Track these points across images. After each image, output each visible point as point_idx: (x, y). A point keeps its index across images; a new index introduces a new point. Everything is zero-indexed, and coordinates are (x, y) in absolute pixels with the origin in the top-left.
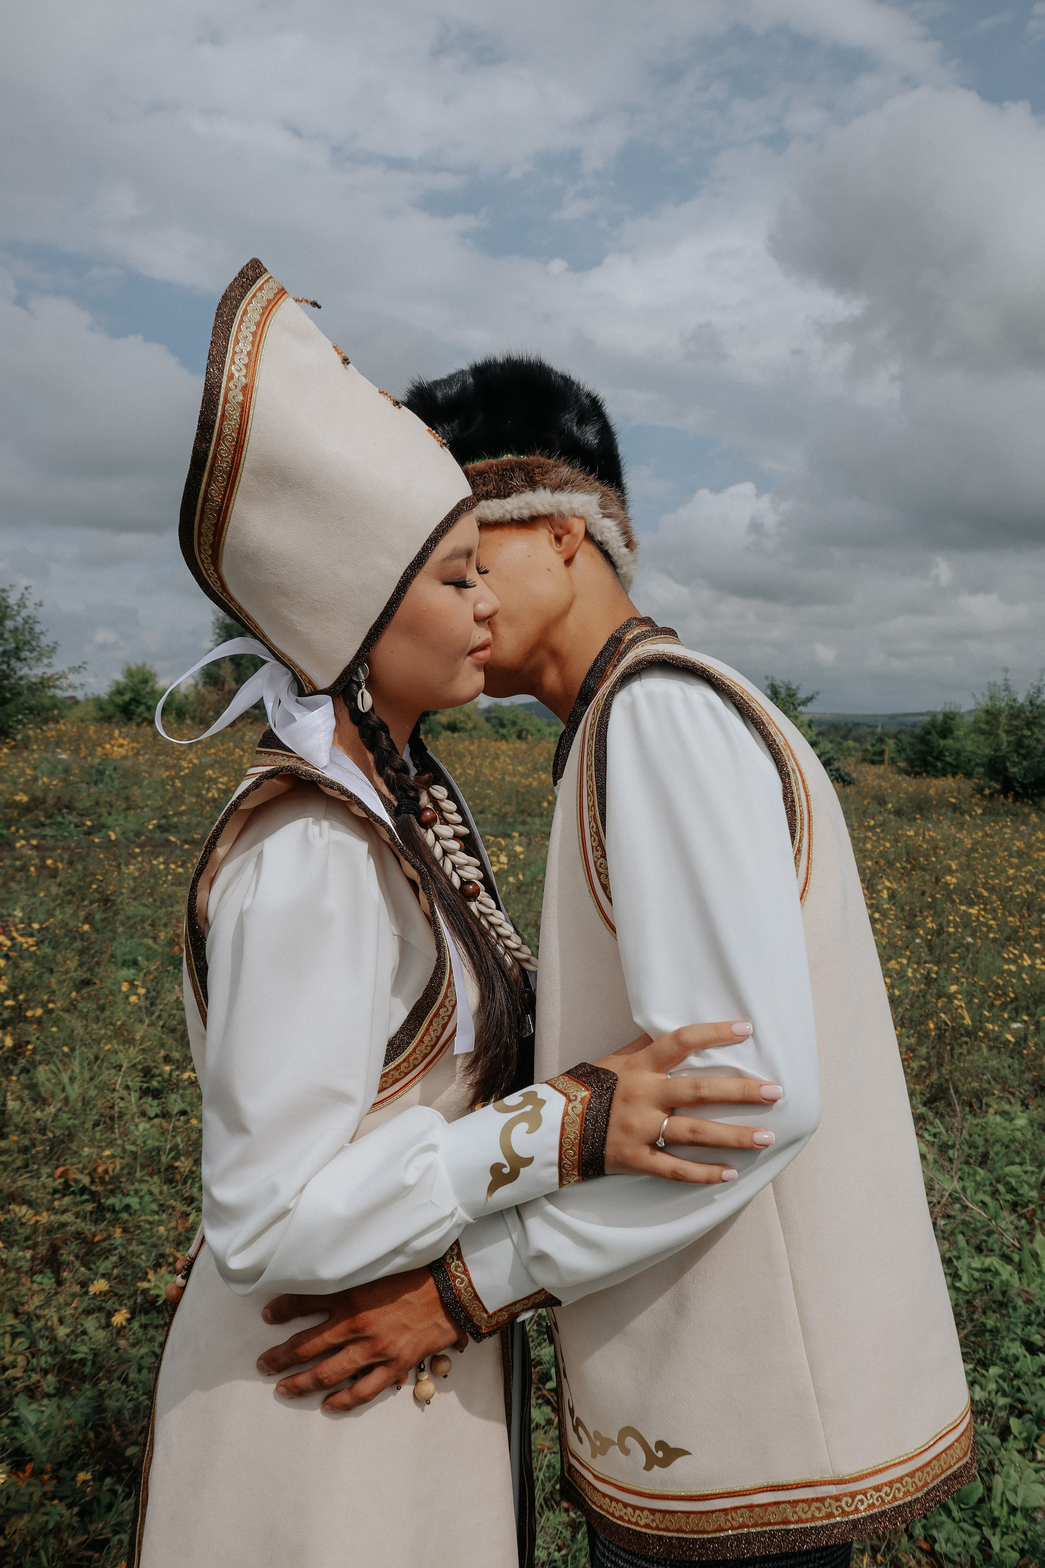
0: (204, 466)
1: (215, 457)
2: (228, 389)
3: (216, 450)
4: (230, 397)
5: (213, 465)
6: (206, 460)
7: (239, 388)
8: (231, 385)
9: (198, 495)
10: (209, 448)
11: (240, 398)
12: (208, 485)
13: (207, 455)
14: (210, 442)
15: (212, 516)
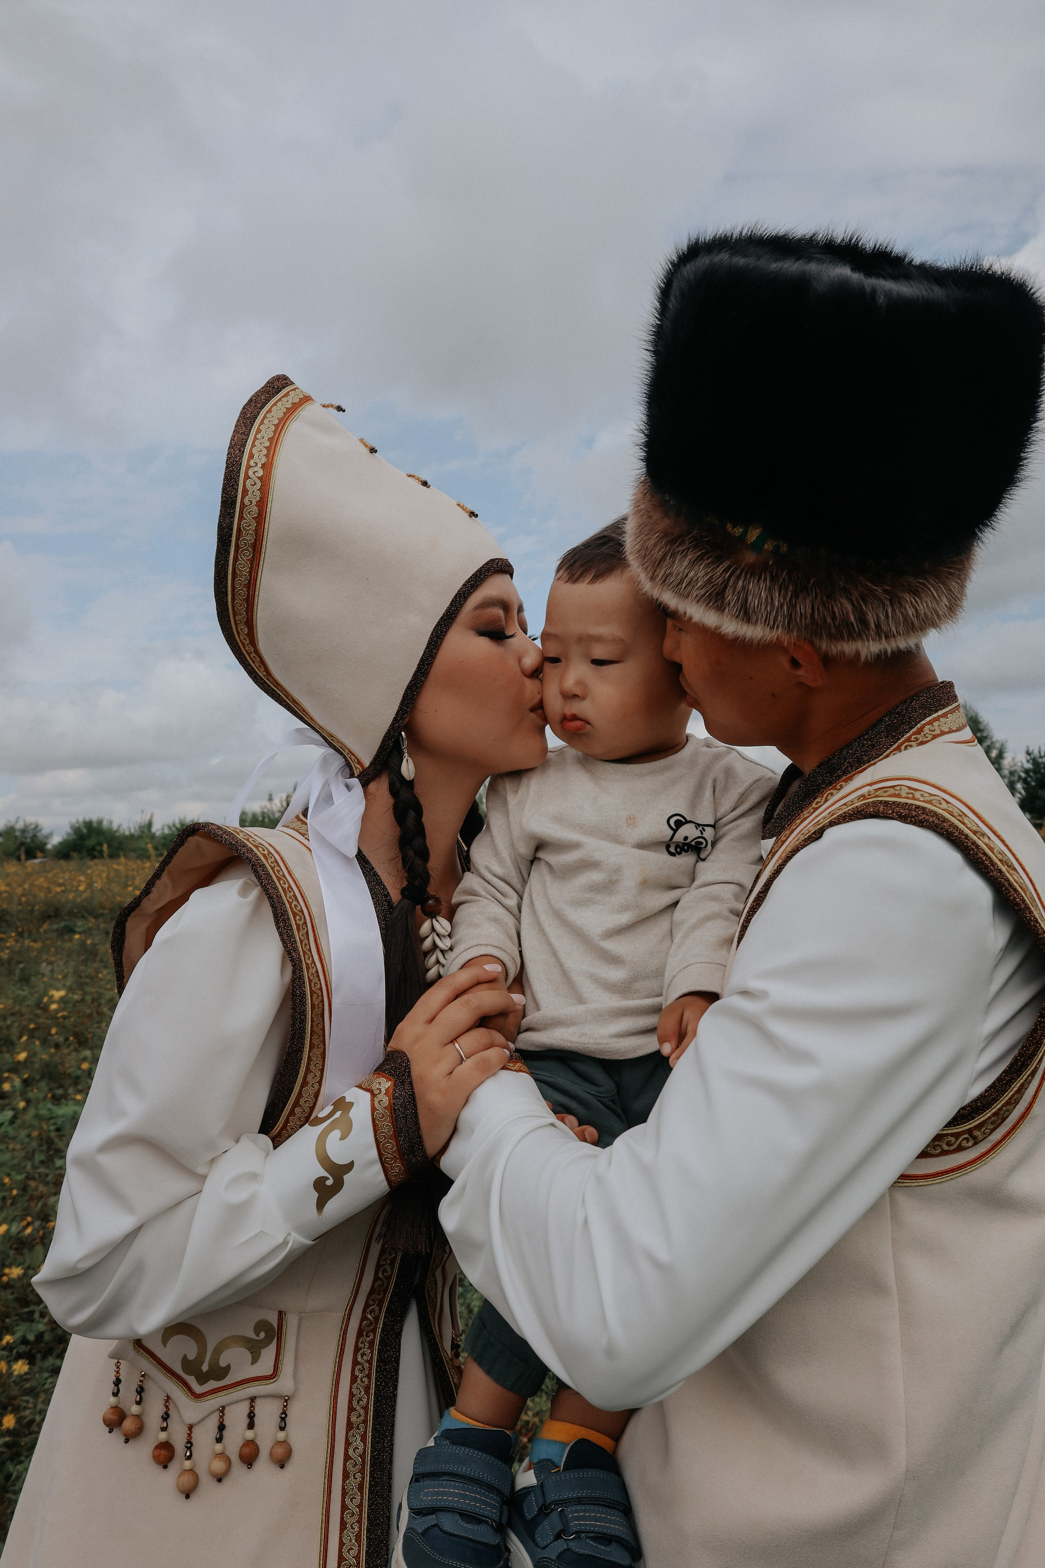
0: (230, 541)
1: (239, 530)
2: (249, 467)
3: (239, 524)
4: (250, 473)
5: (237, 539)
6: (231, 536)
7: (260, 465)
8: (252, 463)
9: (227, 572)
10: (232, 523)
11: (261, 473)
12: (236, 559)
13: (232, 530)
14: (233, 517)
15: (242, 592)
